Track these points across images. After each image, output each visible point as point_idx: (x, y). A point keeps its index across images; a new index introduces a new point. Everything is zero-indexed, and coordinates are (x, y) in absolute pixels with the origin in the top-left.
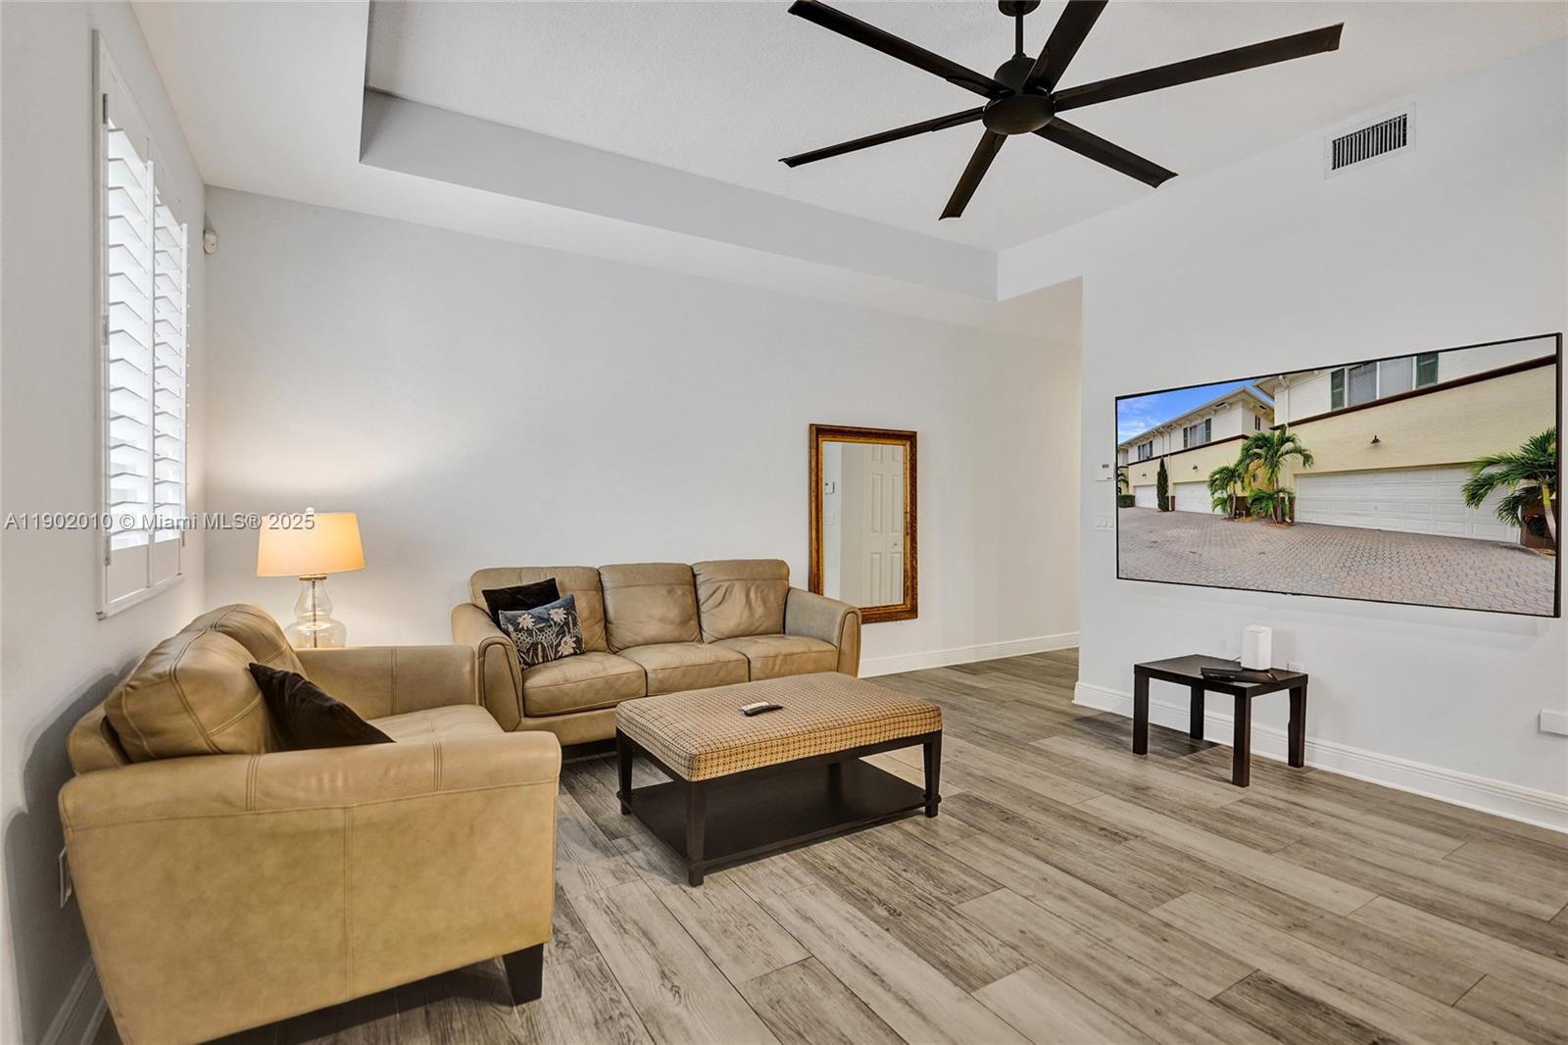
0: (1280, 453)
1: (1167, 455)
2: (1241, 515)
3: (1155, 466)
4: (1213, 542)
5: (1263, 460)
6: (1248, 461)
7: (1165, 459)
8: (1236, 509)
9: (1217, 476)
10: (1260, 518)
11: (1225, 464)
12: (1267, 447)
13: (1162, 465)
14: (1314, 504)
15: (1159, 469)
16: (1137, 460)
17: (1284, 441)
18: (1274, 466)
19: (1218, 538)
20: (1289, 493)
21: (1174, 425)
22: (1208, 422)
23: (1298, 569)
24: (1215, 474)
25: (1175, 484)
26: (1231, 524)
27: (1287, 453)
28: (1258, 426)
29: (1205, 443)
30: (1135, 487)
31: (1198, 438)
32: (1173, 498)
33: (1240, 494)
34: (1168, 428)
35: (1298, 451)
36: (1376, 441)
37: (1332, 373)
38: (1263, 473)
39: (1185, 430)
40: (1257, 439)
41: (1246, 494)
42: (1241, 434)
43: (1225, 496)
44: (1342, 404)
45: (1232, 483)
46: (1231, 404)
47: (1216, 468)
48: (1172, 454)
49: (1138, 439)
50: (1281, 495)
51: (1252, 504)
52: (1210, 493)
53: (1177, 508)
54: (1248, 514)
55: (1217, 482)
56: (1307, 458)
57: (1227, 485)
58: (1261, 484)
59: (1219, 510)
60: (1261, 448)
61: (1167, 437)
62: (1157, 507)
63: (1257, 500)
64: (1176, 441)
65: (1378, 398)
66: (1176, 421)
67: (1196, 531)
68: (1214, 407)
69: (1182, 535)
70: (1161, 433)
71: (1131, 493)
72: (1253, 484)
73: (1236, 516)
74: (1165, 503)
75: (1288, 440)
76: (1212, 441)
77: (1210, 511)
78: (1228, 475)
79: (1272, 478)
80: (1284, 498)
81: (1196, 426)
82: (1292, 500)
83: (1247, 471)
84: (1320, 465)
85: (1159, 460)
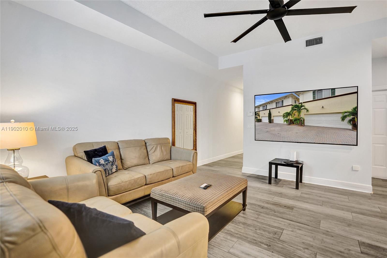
0: (301, 109)
1: (271, 109)
2: (291, 124)
3: (268, 111)
4: (284, 131)
5: (297, 111)
6: (293, 111)
7: (271, 110)
8: (290, 122)
9: (285, 114)
10: (296, 124)
11: (287, 112)
12: (298, 108)
13: (270, 111)
14: (309, 121)
15: (269, 112)
16: (262, 110)
17: (302, 106)
18: (299, 112)
19: (285, 130)
20: (303, 119)
21: (273, 101)
22: (283, 101)
23: (306, 136)
24: (284, 114)
25: (273, 116)
26: (288, 126)
27: (303, 109)
28: (295, 103)
29: (282, 106)
30: (262, 117)
31: (280, 105)
32: (273, 120)
33: (291, 119)
34: (272, 102)
35: (305, 109)
36: (323, 107)
37: (313, 92)
38: (297, 114)
39: (276, 103)
40: (295, 106)
41: (292, 119)
42: (291, 104)
43: (287, 119)
44: (315, 99)
45: (289, 116)
46: (288, 97)
47: (285, 112)
48: (272, 109)
49: (263, 104)
50: (301, 119)
51: (294, 121)
52: (283, 118)
53: (274, 122)
54: (293, 124)
55: (285, 116)
56: (307, 111)
57: (288, 117)
58: (296, 116)
59: (285, 123)
60: (296, 108)
61: (271, 104)
62: (268, 122)
63: (295, 120)
64: (274, 105)
65: (323, 98)
66: (274, 100)
67: (279, 128)
68: (284, 97)
69: (275, 129)
70: (269, 103)
71: (260, 118)
72: (294, 116)
73: (290, 124)
74: (271, 121)
75: (303, 106)
76: (284, 106)
77: (283, 123)
78: (288, 114)
79: (299, 115)
80: (302, 120)
81: (279, 102)
82: (304, 120)
83: (293, 113)
84: (310, 112)
85: (269, 110)
